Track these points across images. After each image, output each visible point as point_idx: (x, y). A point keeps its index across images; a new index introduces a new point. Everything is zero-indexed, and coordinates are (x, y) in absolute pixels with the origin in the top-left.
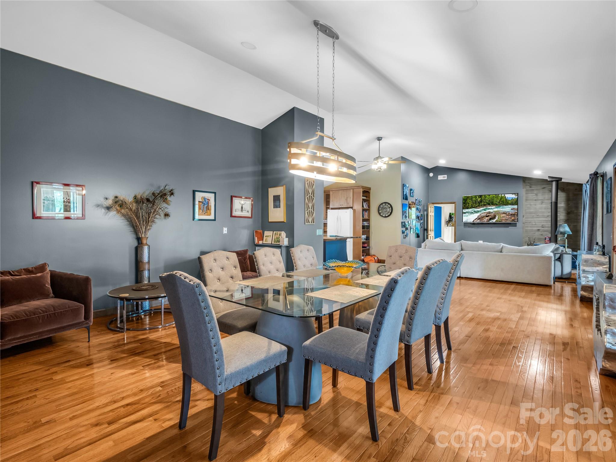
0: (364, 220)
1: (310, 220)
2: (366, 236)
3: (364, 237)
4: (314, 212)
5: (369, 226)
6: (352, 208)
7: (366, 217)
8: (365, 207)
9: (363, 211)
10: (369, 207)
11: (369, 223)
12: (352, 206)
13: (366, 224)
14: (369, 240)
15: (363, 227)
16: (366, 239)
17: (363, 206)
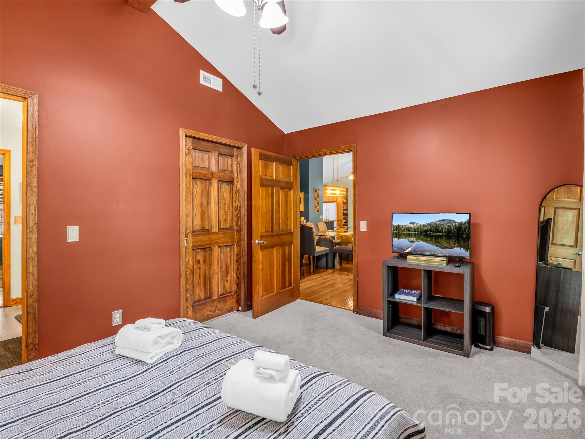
0: (344, 210)
1: (317, 211)
2: (345, 220)
3: (344, 221)
4: (319, 206)
5: (347, 214)
6: (336, 202)
7: (345, 208)
8: (344, 201)
9: (343, 204)
10: (347, 201)
11: (347, 212)
12: (336, 201)
13: (345, 212)
14: (347, 223)
15: (344, 214)
16: (345, 223)
17: (343, 201)
